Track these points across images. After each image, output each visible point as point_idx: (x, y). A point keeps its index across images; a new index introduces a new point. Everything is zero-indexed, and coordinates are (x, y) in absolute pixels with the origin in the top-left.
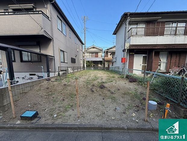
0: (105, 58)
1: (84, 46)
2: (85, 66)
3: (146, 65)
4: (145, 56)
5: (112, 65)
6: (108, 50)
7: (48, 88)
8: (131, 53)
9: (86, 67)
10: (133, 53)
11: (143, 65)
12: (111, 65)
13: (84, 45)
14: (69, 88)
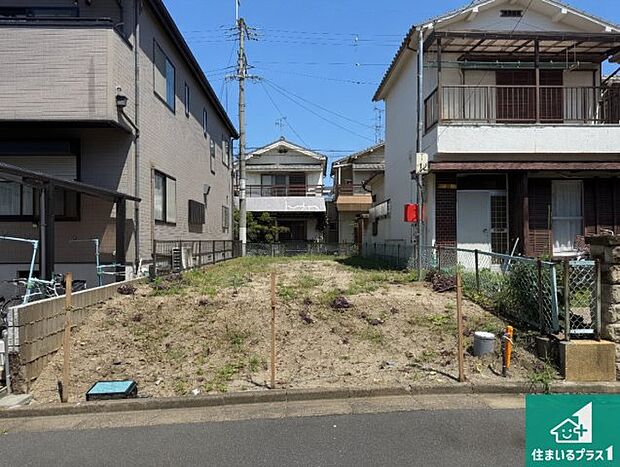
0: (341, 199)
1: (236, 143)
2: (243, 238)
3: (506, 231)
4: (498, 198)
5: (375, 234)
6: (351, 160)
7: (138, 319)
8: (445, 186)
9: (244, 241)
10: (453, 186)
11: (492, 231)
12: (370, 231)
13: (236, 137)
14: (221, 314)
